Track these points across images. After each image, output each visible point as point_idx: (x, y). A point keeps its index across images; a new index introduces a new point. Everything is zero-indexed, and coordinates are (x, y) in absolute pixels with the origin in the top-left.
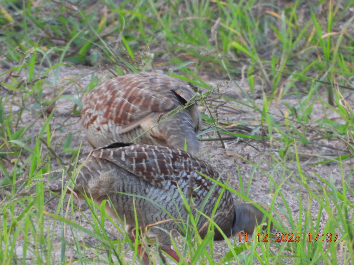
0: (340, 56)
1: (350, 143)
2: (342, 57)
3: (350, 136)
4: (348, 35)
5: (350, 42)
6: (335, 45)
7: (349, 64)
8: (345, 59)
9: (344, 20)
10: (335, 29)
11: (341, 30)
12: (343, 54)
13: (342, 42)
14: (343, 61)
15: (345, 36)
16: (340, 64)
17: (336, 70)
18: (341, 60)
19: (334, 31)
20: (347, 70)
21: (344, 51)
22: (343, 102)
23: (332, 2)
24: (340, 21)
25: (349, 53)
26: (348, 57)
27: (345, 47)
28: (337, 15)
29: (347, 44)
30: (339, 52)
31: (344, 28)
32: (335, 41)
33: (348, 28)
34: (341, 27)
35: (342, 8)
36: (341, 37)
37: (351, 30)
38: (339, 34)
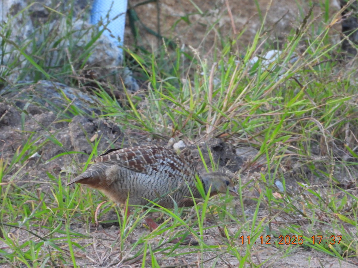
0: (8, 201)
1: (16, 266)
2: (10, 201)
3: (16, 261)
4: (15, 185)
5: (16, 190)
6: (4, 192)
7: (15, 206)
8: (12, 203)
9: (11, 174)
10: (5, 180)
11: (9, 181)
12: (11, 199)
13: (10, 190)
14: (11, 205)
15: (12, 185)
16: (8, 207)
17: (5, 211)
18: (9, 203)
19: (4, 182)
20: (13, 211)
21: (11, 197)
22: (10, 235)
23: (2, 160)
24: (8, 174)
25: (15, 198)
26: (14, 201)
27: (12, 194)
28: (6, 169)
29: (13, 191)
30: (7, 197)
31: (11, 179)
32: (5, 189)
33: (14, 180)
34: (9, 179)
35: (10, 164)
36: (9, 186)
37: (16, 181)
38: (8, 184)
